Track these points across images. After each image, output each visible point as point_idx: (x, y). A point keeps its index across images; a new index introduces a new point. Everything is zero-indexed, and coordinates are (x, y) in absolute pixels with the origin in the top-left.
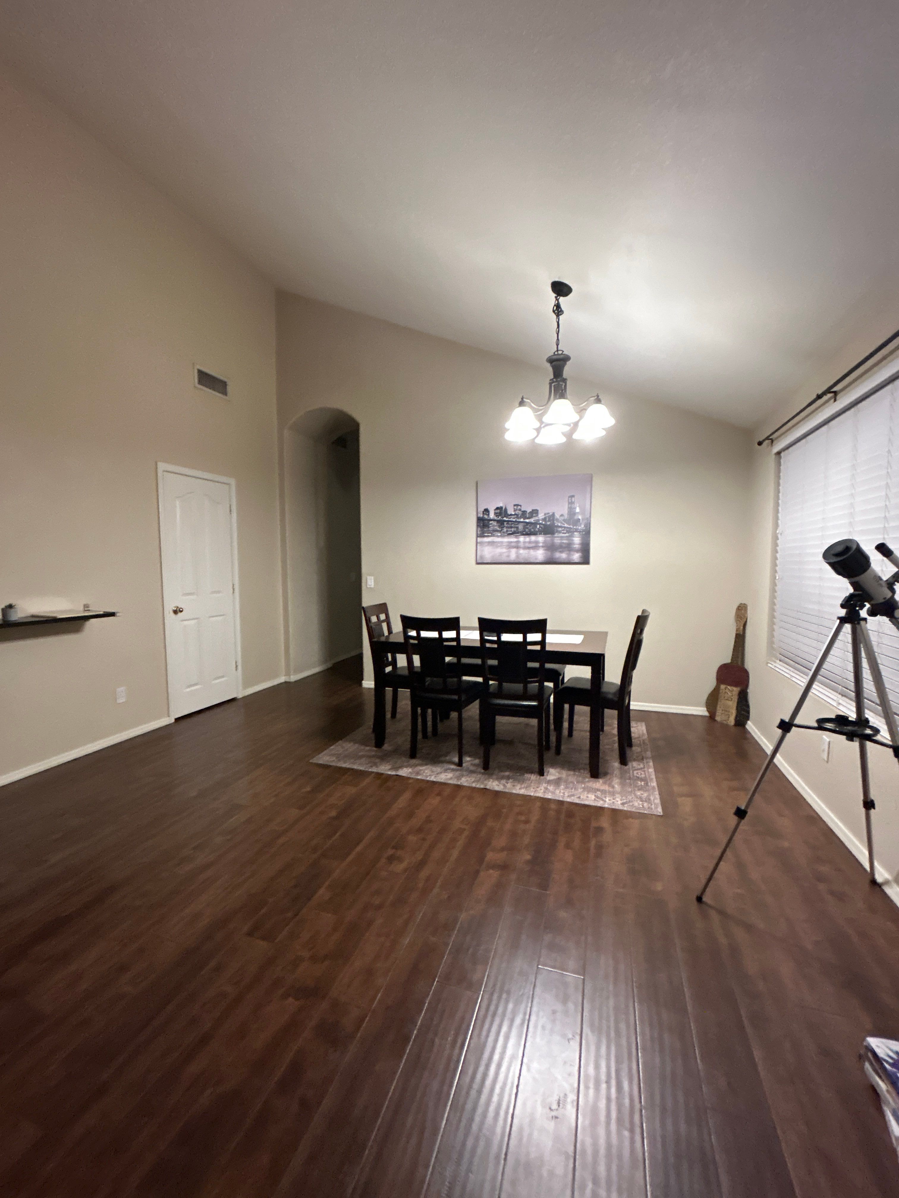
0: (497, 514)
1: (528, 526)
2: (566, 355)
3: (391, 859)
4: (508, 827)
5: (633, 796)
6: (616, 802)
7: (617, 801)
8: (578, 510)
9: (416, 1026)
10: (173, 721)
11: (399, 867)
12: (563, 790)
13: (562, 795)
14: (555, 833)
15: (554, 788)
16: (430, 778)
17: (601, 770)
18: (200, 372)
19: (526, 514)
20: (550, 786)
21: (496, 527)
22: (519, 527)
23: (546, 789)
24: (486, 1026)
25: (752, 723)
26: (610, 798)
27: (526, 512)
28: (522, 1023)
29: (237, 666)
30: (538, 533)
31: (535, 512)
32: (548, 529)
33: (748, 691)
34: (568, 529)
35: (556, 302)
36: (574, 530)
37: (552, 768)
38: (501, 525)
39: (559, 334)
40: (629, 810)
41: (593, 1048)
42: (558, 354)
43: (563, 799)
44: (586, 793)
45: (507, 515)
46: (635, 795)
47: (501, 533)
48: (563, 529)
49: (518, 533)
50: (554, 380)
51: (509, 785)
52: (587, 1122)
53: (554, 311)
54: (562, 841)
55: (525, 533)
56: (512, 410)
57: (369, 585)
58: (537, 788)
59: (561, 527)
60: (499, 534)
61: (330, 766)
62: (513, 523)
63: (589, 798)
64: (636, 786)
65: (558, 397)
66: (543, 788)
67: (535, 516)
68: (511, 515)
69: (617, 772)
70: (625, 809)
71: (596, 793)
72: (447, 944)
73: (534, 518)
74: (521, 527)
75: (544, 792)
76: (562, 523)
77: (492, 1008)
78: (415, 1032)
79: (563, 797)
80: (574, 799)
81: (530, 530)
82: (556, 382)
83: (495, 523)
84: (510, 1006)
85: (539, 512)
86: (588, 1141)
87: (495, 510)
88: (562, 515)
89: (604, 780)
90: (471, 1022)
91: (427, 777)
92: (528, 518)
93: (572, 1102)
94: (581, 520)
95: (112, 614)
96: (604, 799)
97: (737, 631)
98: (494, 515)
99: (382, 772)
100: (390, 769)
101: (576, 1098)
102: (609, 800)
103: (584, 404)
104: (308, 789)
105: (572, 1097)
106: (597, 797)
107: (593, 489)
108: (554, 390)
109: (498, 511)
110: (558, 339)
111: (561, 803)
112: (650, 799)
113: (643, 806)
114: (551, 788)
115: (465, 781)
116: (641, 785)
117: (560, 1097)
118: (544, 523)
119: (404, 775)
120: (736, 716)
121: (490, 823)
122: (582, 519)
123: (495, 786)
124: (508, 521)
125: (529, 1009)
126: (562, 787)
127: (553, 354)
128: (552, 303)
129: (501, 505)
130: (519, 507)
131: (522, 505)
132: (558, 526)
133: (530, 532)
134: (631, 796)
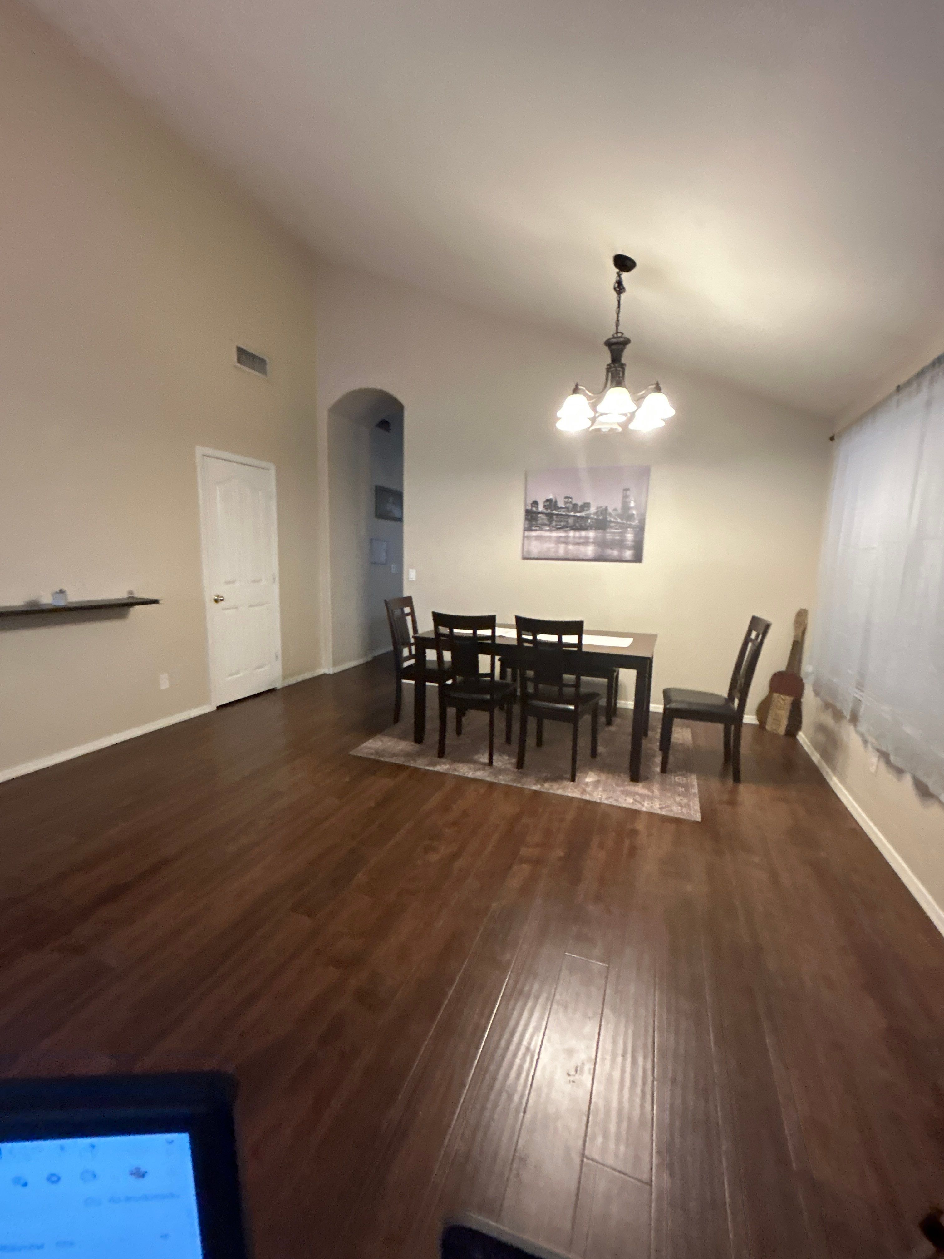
0: (548, 507)
1: (579, 521)
3: (427, 849)
4: (542, 824)
5: (672, 800)
6: (655, 807)
7: (656, 805)
8: (632, 504)
9: (446, 997)
10: (215, 708)
11: (434, 858)
12: (601, 792)
13: (600, 797)
14: (589, 833)
15: (593, 789)
17: (642, 773)
18: (240, 350)
19: (577, 507)
20: (588, 788)
21: (544, 521)
22: (569, 521)
23: (584, 790)
24: (512, 1002)
25: (804, 733)
26: (648, 803)
27: (577, 505)
28: (546, 1002)
29: (277, 657)
30: (589, 528)
31: (586, 506)
32: (600, 524)
33: (803, 700)
34: (621, 525)
35: (618, 279)
36: (628, 526)
37: (592, 771)
38: (550, 518)
39: (620, 315)
40: (667, 814)
41: (611, 1026)
42: (617, 337)
43: (600, 800)
44: (624, 796)
45: (557, 508)
46: (675, 801)
47: (550, 527)
48: (615, 524)
49: (567, 527)
50: (612, 365)
51: (547, 785)
52: (602, 1088)
53: (615, 289)
54: (595, 841)
55: (574, 527)
56: (565, 397)
57: (411, 578)
58: (576, 788)
59: (613, 522)
60: (548, 528)
61: (369, 759)
62: (563, 516)
63: (628, 802)
64: (676, 792)
65: (614, 383)
66: (580, 790)
67: (587, 510)
68: (561, 508)
69: (657, 777)
70: (664, 813)
71: (634, 796)
73: (585, 511)
74: (571, 521)
75: (582, 793)
76: (614, 518)
77: (518, 986)
78: (446, 1002)
79: (601, 799)
80: (610, 802)
81: (581, 526)
82: (615, 367)
83: (543, 516)
84: (536, 987)
85: (591, 506)
86: (601, 1103)
87: (544, 502)
88: (615, 510)
89: (644, 784)
90: (498, 997)
92: (579, 512)
93: (590, 1069)
94: (635, 516)
95: (156, 602)
96: (643, 803)
97: (795, 637)
98: (544, 507)
99: (420, 767)
100: (428, 765)
101: (592, 1067)
102: (648, 804)
103: (643, 392)
104: (347, 779)
105: (588, 1067)
106: (635, 800)
107: (651, 481)
108: (612, 377)
109: (548, 503)
110: (618, 321)
111: (598, 804)
112: (689, 805)
113: (681, 811)
114: (589, 790)
115: (502, 779)
116: (682, 790)
117: (578, 1065)
118: (595, 517)
119: (441, 771)
120: (788, 726)
121: (525, 820)
122: (637, 515)
123: (533, 786)
124: (557, 515)
125: (553, 990)
126: (600, 789)
127: (612, 337)
128: (614, 278)
129: (551, 497)
130: (570, 500)
131: (573, 499)
132: (611, 522)
133: (580, 526)
134: (671, 801)
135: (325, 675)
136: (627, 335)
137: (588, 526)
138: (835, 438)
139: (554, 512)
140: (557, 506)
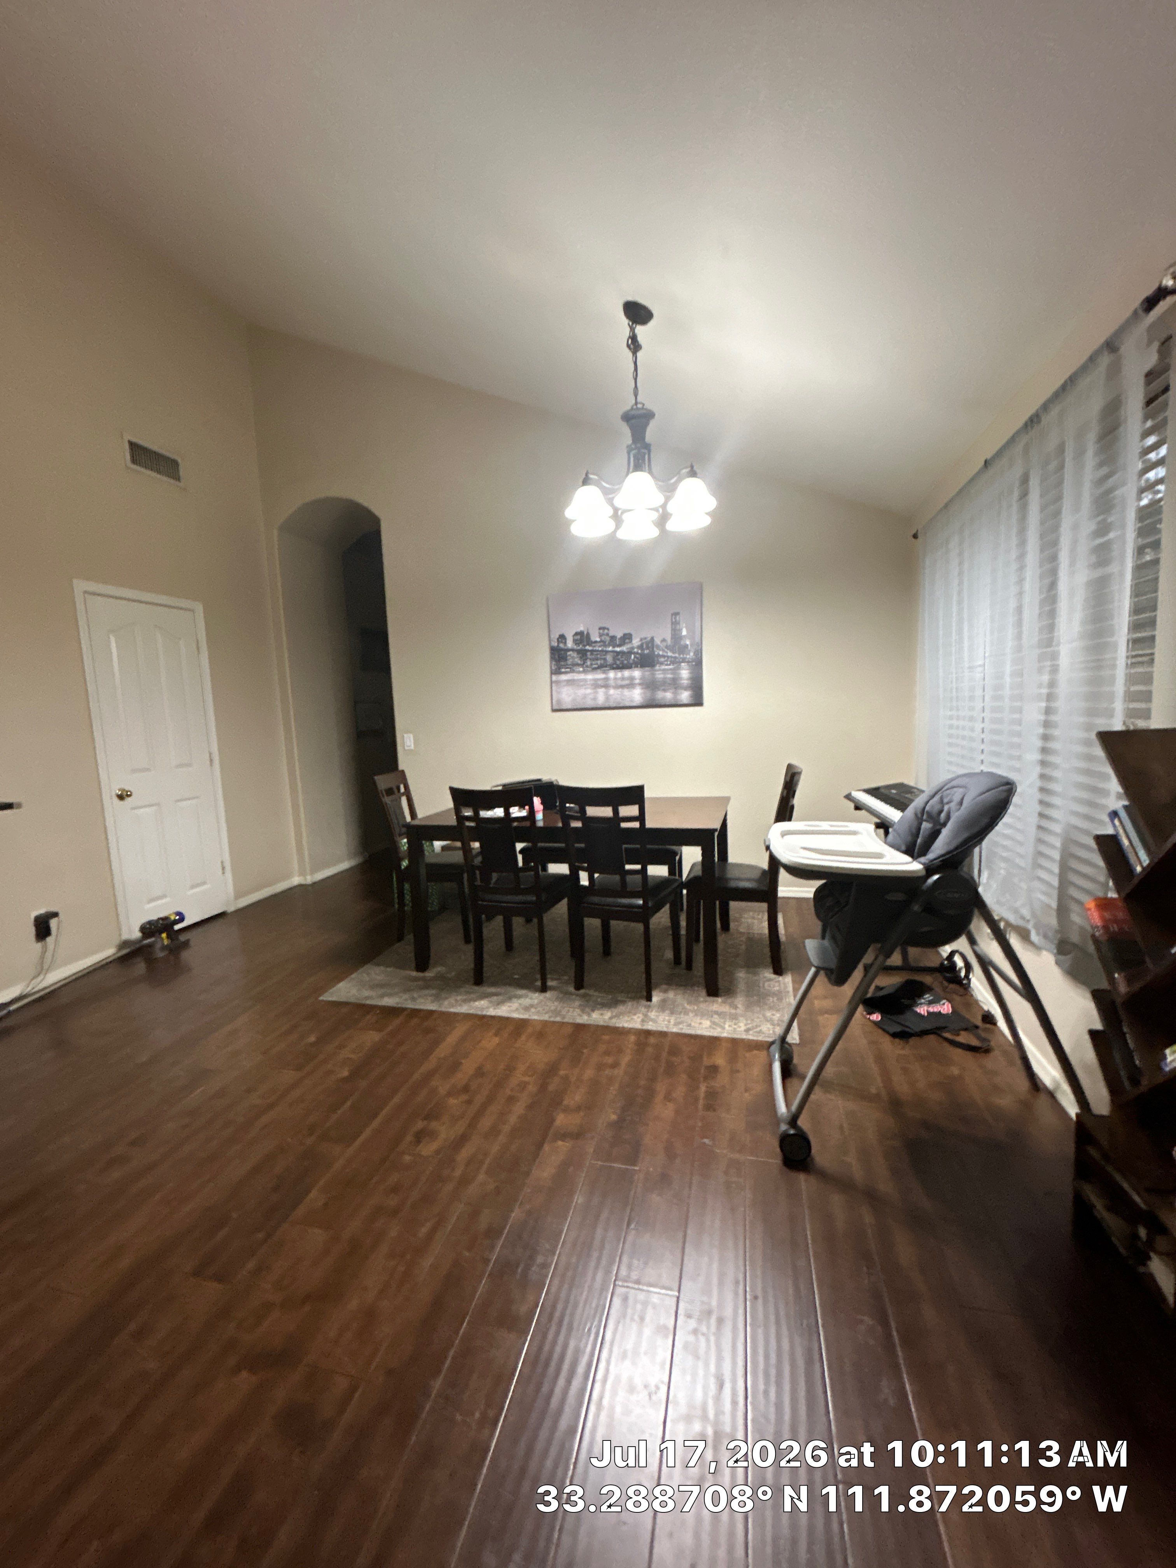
0: (577, 642)
1: (619, 657)
2: (650, 411)
3: (419, 1137)
4: (589, 1073)
5: (761, 1016)
6: (738, 1029)
7: (740, 1027)
8: (684, 632)
9: (430, 1396)
12: (669, 1016)
13: (666, 1024)
14: (653, 1079)
15: (657, 1014)
16: (487, 1012)
17: (721, 984)
18: (132, 445)
19: (616, 640)
20: (652, 1011)
21: (576, 660)
22: (608, 659)
23: (646, 1015)
27: (616, 637)
29: (223, 868)
30: (633, 666)
31: (627, 638)
32: (646, 660)
34: (673, 659)
35: (632, 332)
36: (681, 660)
38: (583, 656)
39: (638, 380)
40: (755, 1038)
42: (637, 409)
43: (667, 1027)
44: (699, 1018)
45: (590, 642)
46: (765, 1017)
47: (583, 668)
48: (666, 658)
49: (606, 667)
50: (633, 446)
53: (628, 346)
54: (661, 1090)
55: (615, 666)
56: (576, 490)
57: (408, 747)
58: (635, 1014)
59: (664, 656)
60: (581, 669)
61: (346, 1003)
62: (599, 653)
63: (703, 1026)
64: (766, 1004)
65: (638, 468)
66: (640, 1015)
67: (627, 643)
68: (596, 642)
69: (743, 985)
70: (751, 1037)
71: (712, 1016)
72: (489, 1260)
73: (627, 645)
74: (609, 658)
75: (643, 1021)
76: (663, 651)
80: (682, 1029)
81: (622, 663)
82: (636, 448)
83: (574, 654)
85: (633, 638)
87: (574, 636)
88: (664, 640)
89: (723, 998)
91: (482, 1009)
92: (619, 646)
94: (689, 648)
96: (722, 1024)
98: (573, 643)
99: (422, 1007)
100: (430, 1003)
102: (729, 1027)
103: (672, 479)
104: (312, 1039)
106: (714, 1023)
107: (705, 602)
108: (633, 460)
109: (578, 637)
110: (636, 387)
111: (663, 1034)
112: (783, 1021)
113: (774, 1031)
114: (653, 1014)
116: (773, 1001)
118: (640, 651)
121: (564, 1071)
122: (691, 646)
123: (578, 1017)
124: (592, 651)
126: (667, 1012)
127: (628, 408)
128: (627, 332)
129: (582, 628)
130: (606, 631)
131: (610, 629)
132: (659, 655)
133: (620, 664)
134: (758, 1018)
135: (301, 886)
136: (648, 406)
137: (632, 664)
138: (919, 535)
139: (588, 648)
140: (592, 642)
